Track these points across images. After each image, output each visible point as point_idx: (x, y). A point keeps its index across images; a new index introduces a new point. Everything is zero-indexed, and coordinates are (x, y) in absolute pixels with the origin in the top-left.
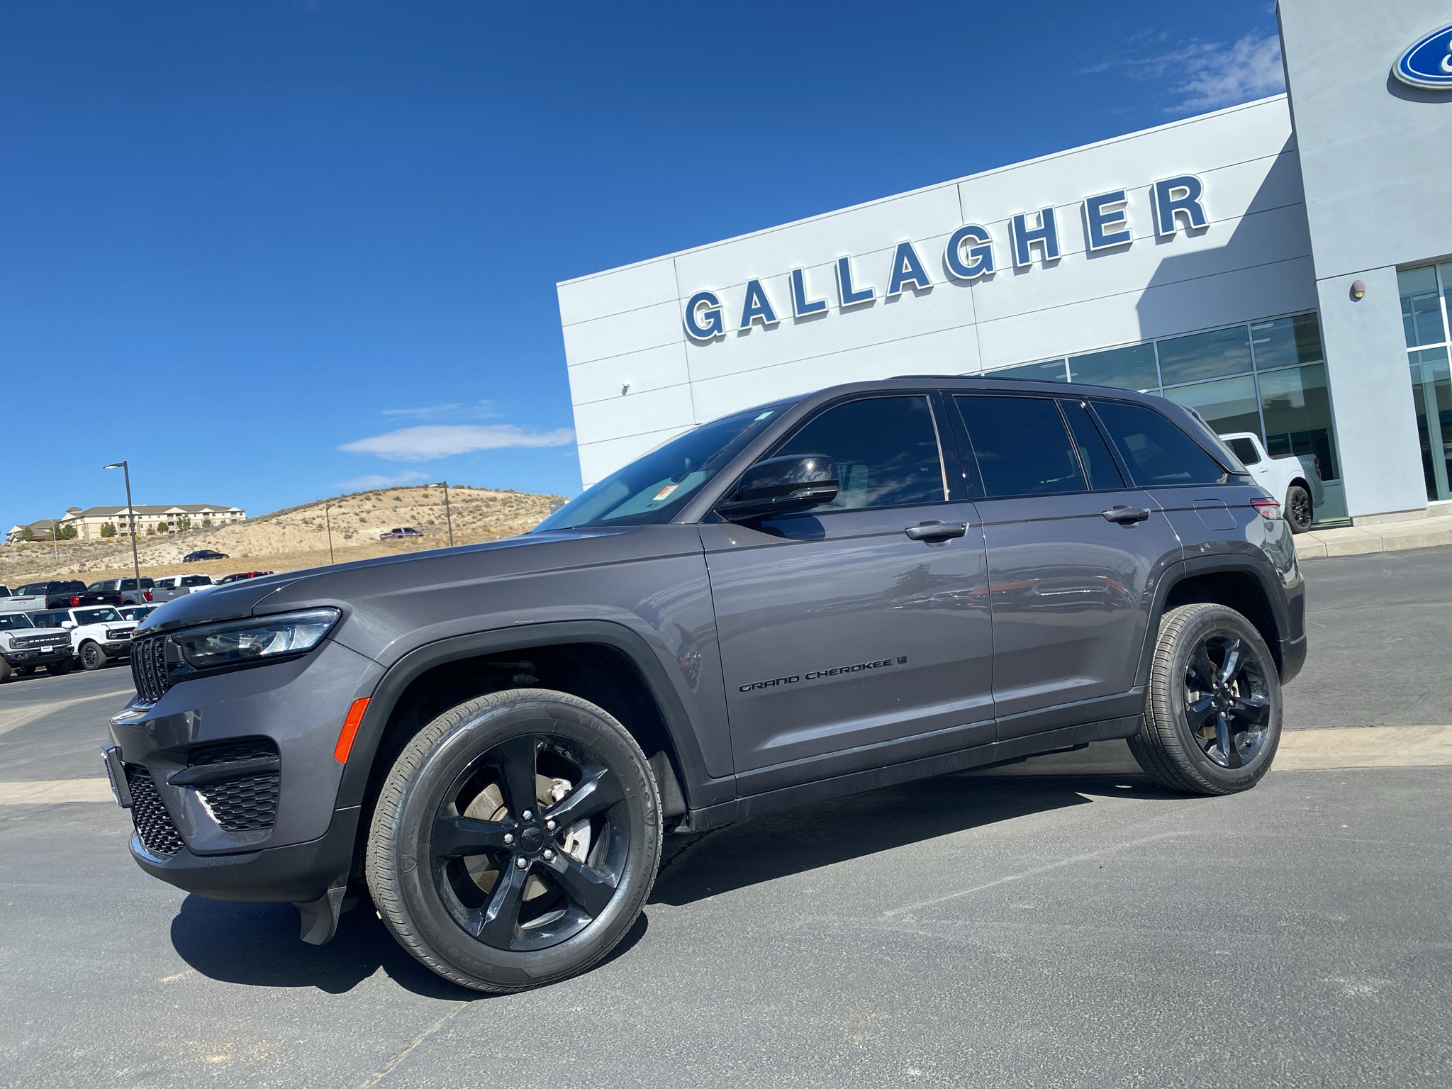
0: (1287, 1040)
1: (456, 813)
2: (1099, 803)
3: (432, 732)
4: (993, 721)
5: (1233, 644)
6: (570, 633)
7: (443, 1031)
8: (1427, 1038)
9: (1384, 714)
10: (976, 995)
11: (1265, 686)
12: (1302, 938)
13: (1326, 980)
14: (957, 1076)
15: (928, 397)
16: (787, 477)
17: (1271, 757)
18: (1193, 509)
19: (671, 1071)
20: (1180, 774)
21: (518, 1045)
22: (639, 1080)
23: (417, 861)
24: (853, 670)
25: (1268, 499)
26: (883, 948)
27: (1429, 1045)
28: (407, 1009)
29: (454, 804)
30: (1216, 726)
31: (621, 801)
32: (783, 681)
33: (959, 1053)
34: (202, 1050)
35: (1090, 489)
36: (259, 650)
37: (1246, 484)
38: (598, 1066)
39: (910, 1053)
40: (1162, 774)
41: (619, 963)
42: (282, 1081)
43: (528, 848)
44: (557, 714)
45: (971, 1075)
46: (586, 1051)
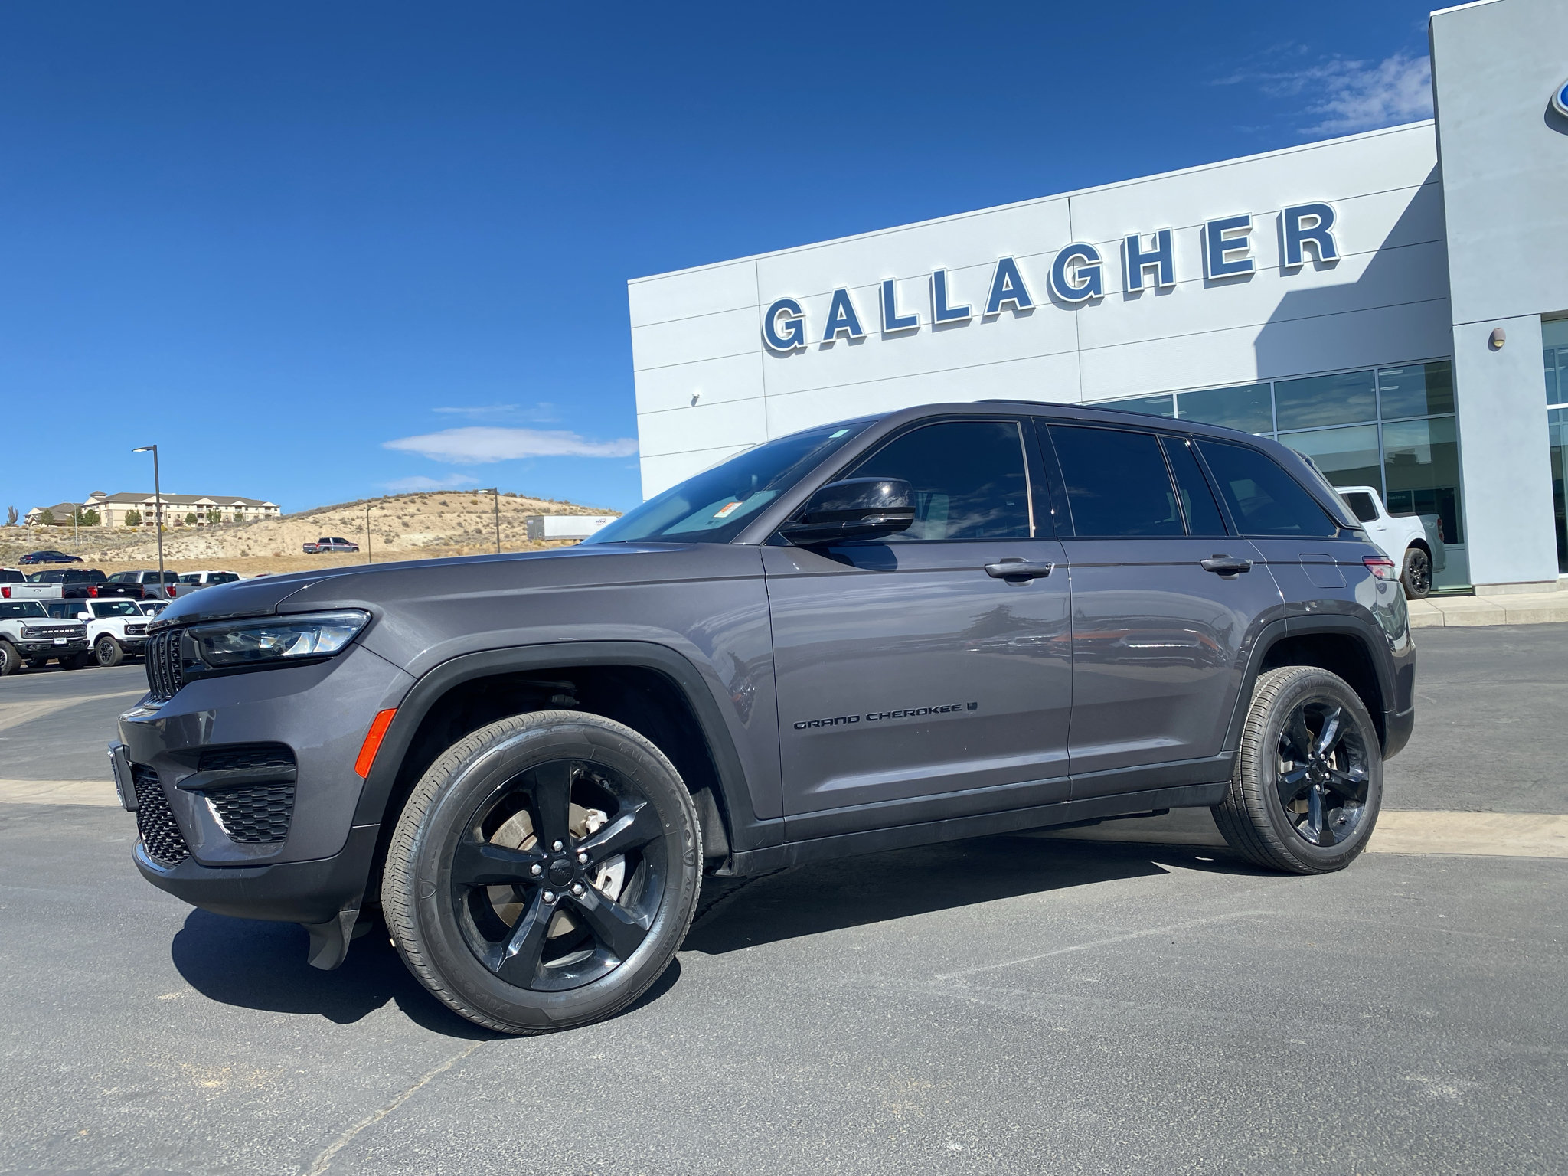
0: (1360, 1139)
1: (481, 838)
2: (1176, 874)
3: (461, 751)
4: (1066, 779)
5: (1333, 712)
6: (615, 654)
7: (453, 1071)
8: (1512, 1147)
9: (1494, 799)
10: (1028, 1070)
11: (1366, 760)
12: (1386, 1032)
13: (1408, 1078)
14: (1001, 1154)
15: (1019, 424)
16: (860, 501)
17: (1367, 836)
18: (1299, 563)
19: (693, 1129)
20: (1266, 849)
21: (532, 1091)
22: (659, 1136)
23: (436, 887)
24: (918, 714)
25: (1382, 558)
26: (932, 1013)
27: (1514, 1155)
28: (416, 1045)
29: (480, 829)
30: (1309, 801)
31: (660, 838)
32: (842, 720)
33: (1004, 1130)
34: (196, 1073)
35: (1189, 534)
36: (281, 651)
37: (1359, 540)
38: (616, 1118)
39: (952, 1126)
40: (1246, 848)
41: (647, 1011)
42: (278, 1112)
43: (556, 881)
44: (596, 740)
45: (1016, 1153)
46: (605, 1102)
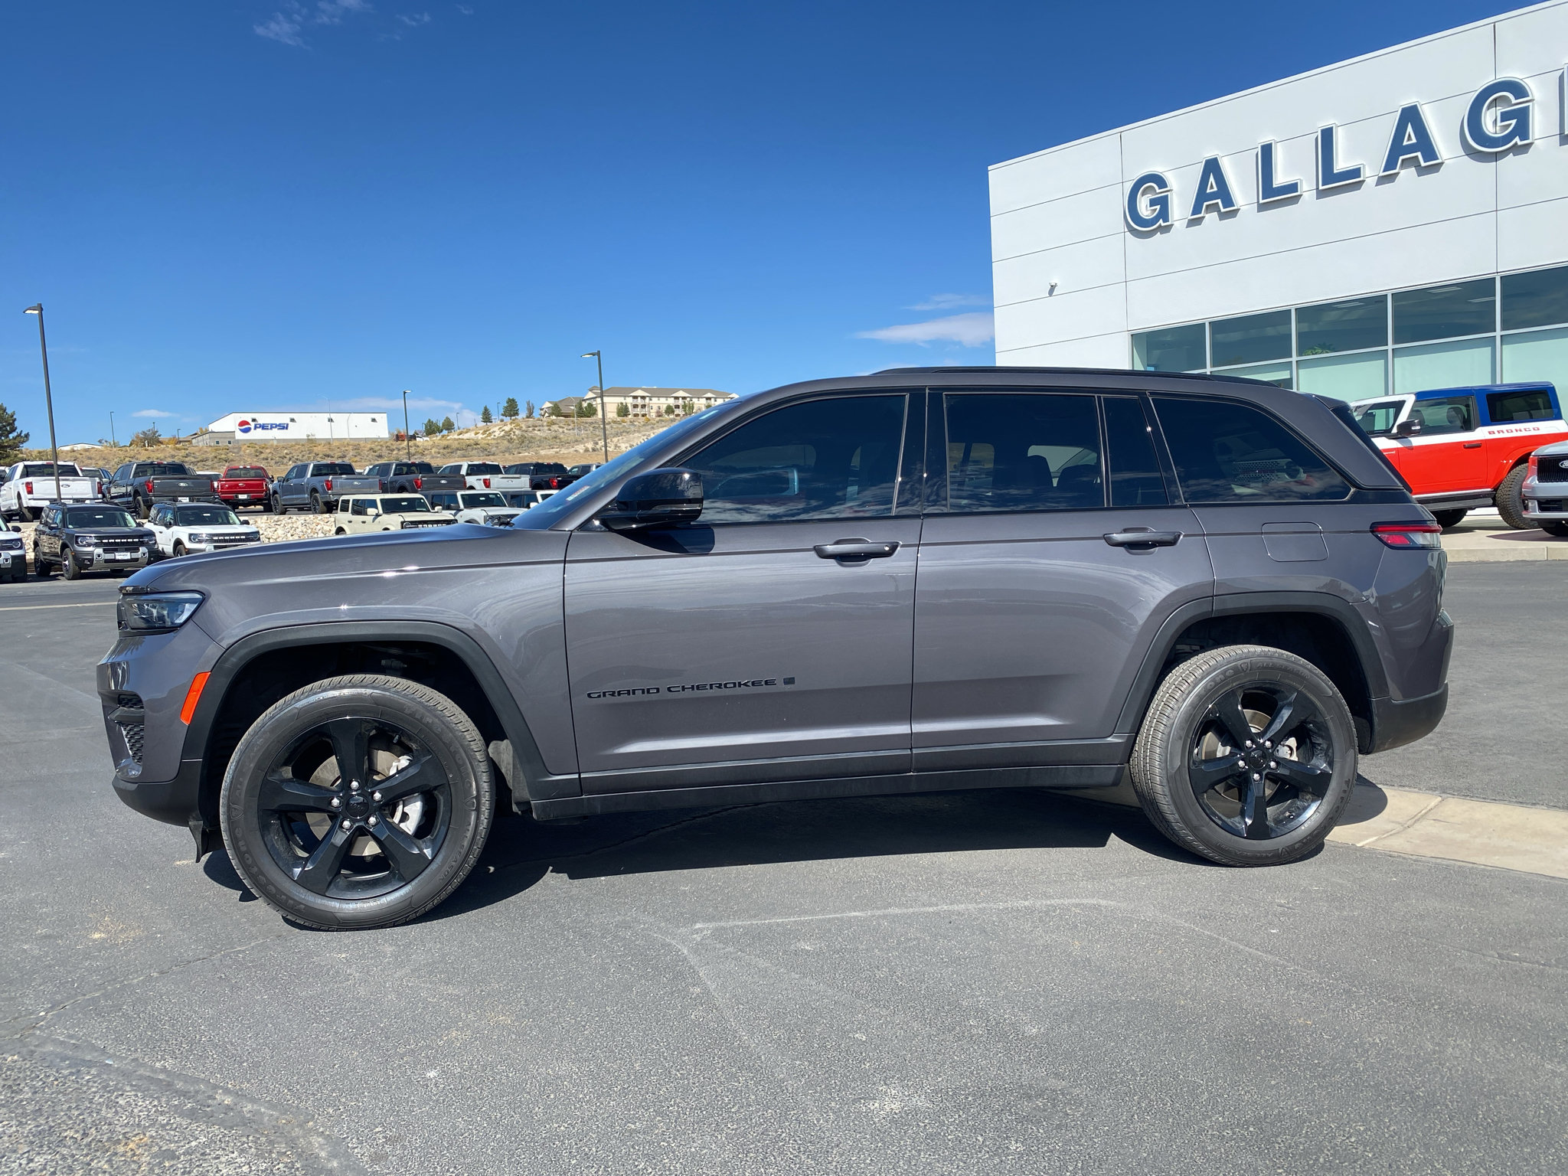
4: (909, 752)
5: (1287, 698)
11: (1331, 751)
15: (906, 397)
18: (1259, 534)
23: (244, 811)
24: (725, 687)
25: (1428, 522)
29: (290, 773)
31: (444, 785)
32: (641, 691)
35: (1106, 505)
43: (353, 813)
44: (384, 702)
